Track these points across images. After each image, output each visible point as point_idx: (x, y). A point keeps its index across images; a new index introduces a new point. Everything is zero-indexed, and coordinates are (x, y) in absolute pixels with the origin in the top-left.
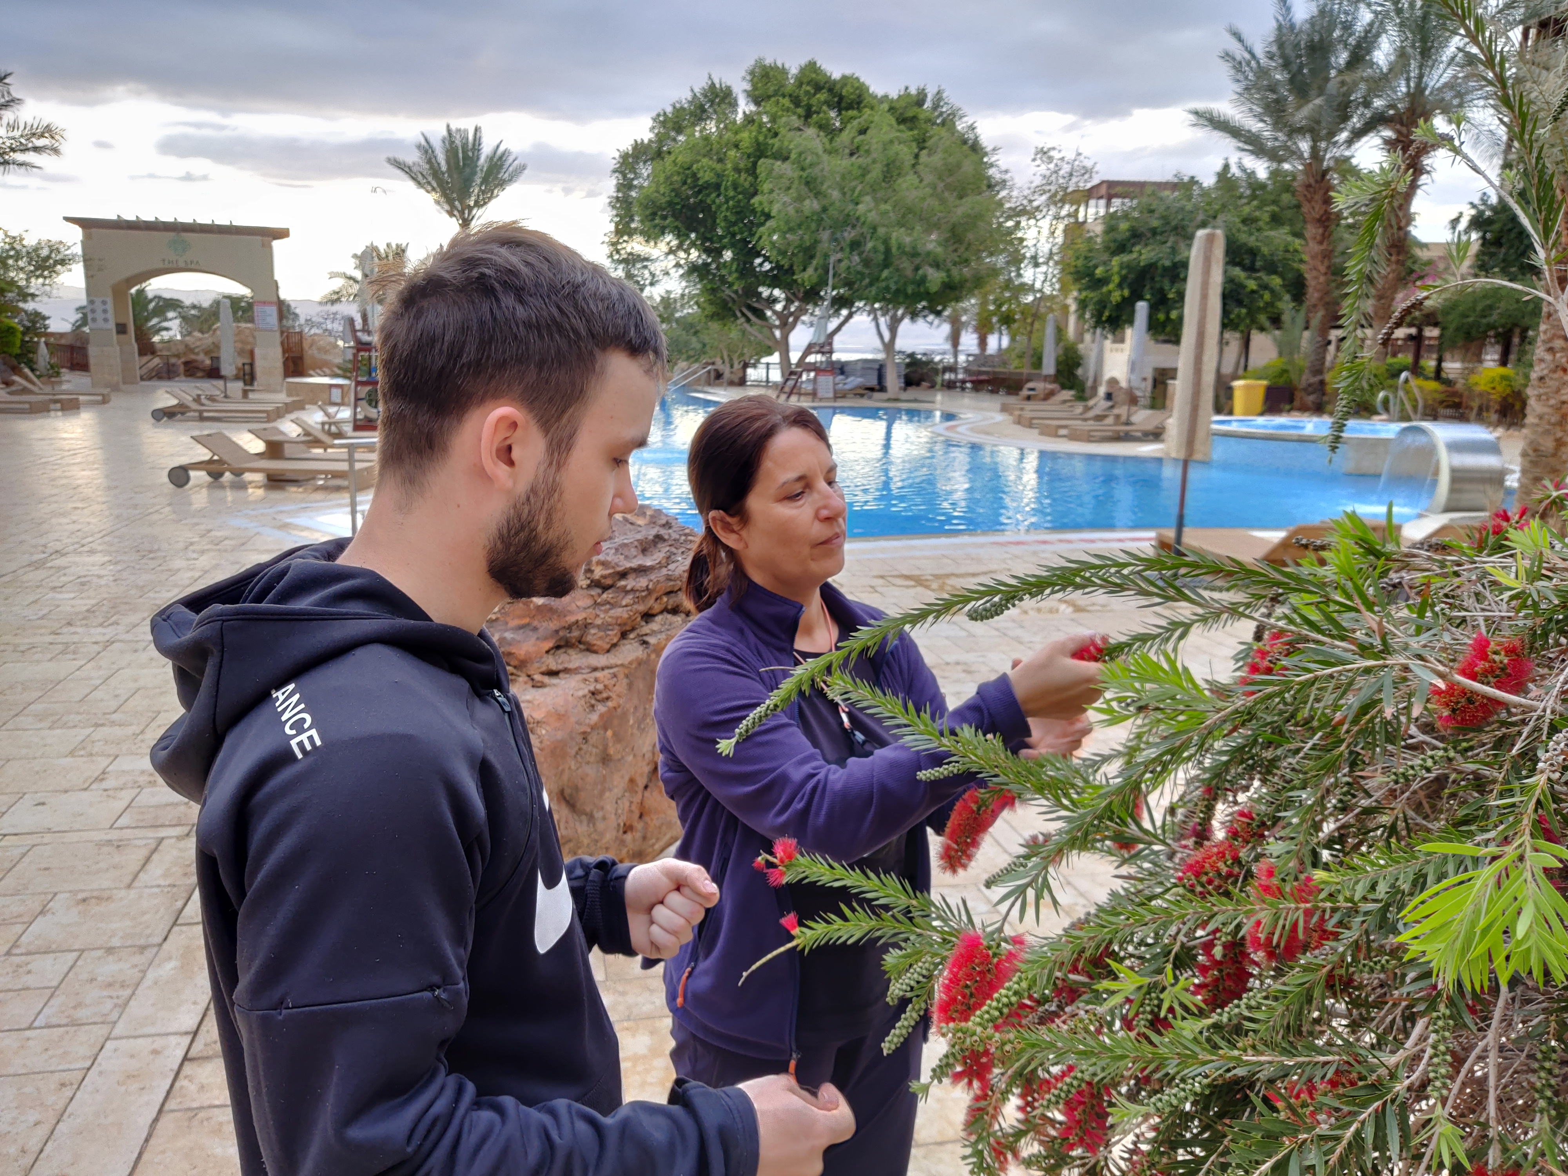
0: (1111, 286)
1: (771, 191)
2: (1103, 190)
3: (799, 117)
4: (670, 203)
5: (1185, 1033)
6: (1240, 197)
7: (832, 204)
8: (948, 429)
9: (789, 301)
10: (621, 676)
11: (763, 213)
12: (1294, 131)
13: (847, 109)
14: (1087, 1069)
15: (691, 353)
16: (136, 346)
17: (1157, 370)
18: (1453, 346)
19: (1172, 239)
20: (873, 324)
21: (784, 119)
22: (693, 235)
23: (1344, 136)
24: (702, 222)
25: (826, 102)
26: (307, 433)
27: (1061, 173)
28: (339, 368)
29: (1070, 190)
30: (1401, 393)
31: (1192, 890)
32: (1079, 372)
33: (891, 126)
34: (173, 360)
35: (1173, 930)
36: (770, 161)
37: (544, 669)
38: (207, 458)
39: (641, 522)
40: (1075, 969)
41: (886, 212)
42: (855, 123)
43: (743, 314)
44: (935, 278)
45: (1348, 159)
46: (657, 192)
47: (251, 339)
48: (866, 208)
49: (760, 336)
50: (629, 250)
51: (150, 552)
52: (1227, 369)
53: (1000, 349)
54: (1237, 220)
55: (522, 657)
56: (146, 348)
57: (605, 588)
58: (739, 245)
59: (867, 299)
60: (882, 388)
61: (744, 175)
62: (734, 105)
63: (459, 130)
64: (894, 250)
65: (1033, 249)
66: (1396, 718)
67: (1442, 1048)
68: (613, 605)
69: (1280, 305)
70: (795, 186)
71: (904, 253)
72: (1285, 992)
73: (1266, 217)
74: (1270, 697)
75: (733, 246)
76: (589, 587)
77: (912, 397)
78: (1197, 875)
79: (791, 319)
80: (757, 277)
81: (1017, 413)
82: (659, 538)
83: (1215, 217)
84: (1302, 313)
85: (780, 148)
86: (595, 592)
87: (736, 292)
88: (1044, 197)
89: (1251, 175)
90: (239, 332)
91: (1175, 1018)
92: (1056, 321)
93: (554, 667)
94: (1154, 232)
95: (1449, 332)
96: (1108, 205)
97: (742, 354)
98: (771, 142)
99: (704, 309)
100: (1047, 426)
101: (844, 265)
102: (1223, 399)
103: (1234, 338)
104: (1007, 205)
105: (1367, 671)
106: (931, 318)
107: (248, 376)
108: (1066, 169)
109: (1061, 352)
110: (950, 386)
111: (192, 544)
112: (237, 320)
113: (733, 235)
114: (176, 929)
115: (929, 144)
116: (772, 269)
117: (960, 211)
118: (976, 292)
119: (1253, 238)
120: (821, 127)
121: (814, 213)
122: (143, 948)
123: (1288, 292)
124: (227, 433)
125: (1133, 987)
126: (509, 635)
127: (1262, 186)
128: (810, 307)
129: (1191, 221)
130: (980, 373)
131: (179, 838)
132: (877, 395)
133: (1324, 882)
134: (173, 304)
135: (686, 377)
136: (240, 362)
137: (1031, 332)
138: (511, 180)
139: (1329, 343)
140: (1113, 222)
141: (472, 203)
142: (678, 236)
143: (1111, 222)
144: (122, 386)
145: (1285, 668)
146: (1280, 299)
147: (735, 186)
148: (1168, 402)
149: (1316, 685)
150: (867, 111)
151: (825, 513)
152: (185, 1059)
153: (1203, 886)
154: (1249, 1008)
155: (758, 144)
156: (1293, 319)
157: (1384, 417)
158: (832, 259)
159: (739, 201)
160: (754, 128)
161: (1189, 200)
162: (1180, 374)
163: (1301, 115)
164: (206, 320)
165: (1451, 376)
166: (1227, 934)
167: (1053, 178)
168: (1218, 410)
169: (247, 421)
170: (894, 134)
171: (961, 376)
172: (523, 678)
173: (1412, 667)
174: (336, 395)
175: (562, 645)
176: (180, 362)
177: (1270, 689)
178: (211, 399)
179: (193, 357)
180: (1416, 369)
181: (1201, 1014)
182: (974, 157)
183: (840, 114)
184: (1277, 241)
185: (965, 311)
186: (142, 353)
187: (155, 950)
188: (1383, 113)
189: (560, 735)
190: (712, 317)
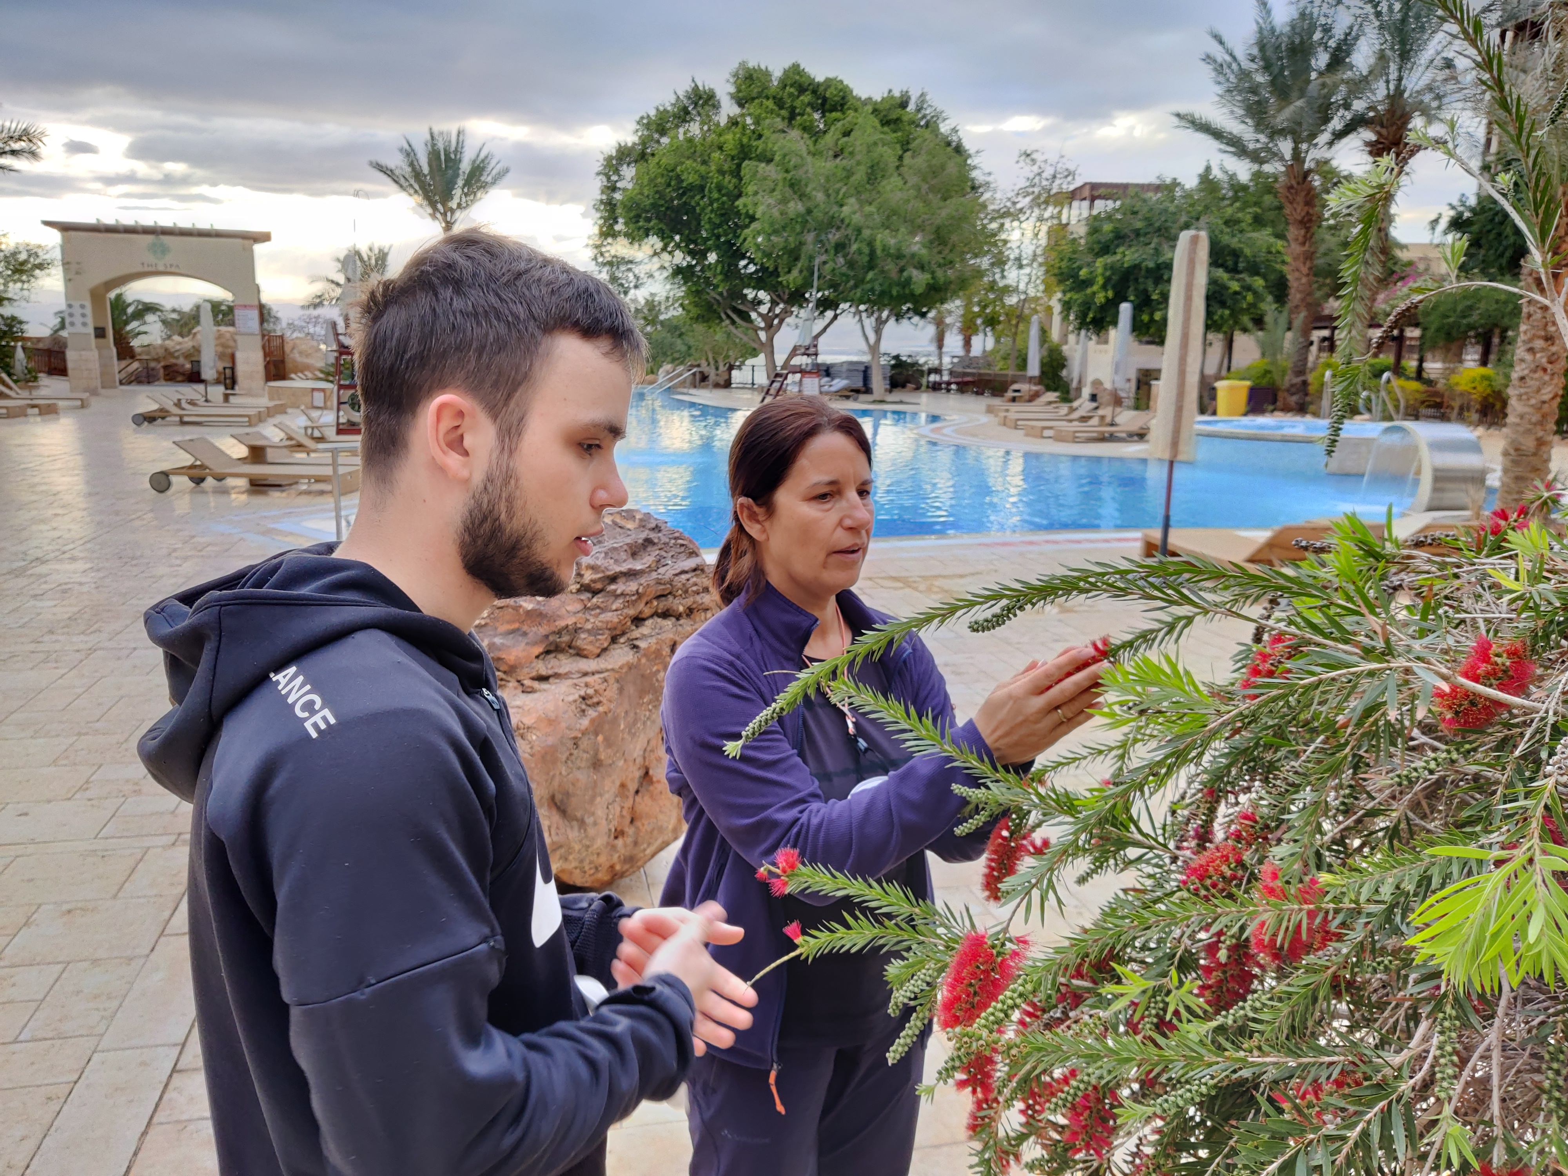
0: (1095, 288)
1: (756, 193)
2: (1086, 192)
3: (783, 119)
4: (654, 205)
5: (1190, 1036)
6: (1223, 199)
7: (817, 206)
8: (933, 431)
9: (774, 303)
10: (612, 681)
11: (747, 215)
12: (1275, 133)
13: (831, 111)
14: (1093, 1074)
15: (676, 355)
16: (114, 350)
17: (1140, 371)
18: (1433, 347)
19: (1155, 240)
20: (859, 326)
21: (767, 121)
22: (677, 238)
23: (1324, 138)
24: (687, 224)
25: (810, 104)
26: (290, 438)
27: (1044, 175)
28: (322, 372)
29: (1053, 191)
30: (1383, 393)
31: (1196, 893)
32: (1064, 373)
33: (874, 127)
34: (153, 364)
35: (1177, 933)
36: (755, 163)
37: (534, 674)
38: (189, 463)
39: (630, 525)
40: (1079, 975)
41: (870, 215)
42: (839, 125)
43: (728, 316)
44: (920, 279)
45: (1327, 162)
46: (642, 194)
47: (231, 343)
48: (850, 210)
49: (745, 339)
50: (613, 252)
51: (133, 558)
52: (1211, 370)
53: (984, 351)
54: (1220, 222)
55: (512, 663)
56: (125, 351)
57: (595, 593)
58: (724, 247)
59: (852, 301)
60: (868, 390)
61: (728, 178)
62: (716, 106)
63: (441, 133)
64: (879, 252)
65: (1017, 251)
66: (1401, 722)
67: (1449, 1048)
68: (603, 610)
69: (1263, 306)
70: (779, 187)
71: (889, 255)
72: (1290, 994)
73: (1249, 219)
74: (1275, 700)
75: (717, 248)
76: (579, 591)
77: (897, 399)
78: (1201, 878)
79: (776, 322)
80: (742, 279)
81: (1003, 414)
82: (648, 542)
83: (1198, 219)
84: (1285, 314)
85: (765, 150)
86: (585, 596)
87: (721, 294)
88: (1028, 199)
89: (1232, 177)
90: (220, 336)
91: (1181, 1021)
92: (1040, 322)
93: (544, 672)
94: (1137, 233)
95: (1429, 334)
96: (1091, 207)
97: (727, 356)
98: (755, 144)
99: (688, 312)
100: (1033, 427)
101: (828, 267)
102: (1206, 400)
103: (1217, 340)
104: (991, 207)
105: (1371, 674)
106: (916, 319)
107: (229, 379)
108: (1048, 172)
109: (1045, 353)
110: (936, 387)
111: (175, 550)
112: (217, 323)
113: (718, 237)
114: (163, 939)
115: (911, 146)
116: (756, 271)
117: (944, 213)
118: (961, 293)
119: (1236, 240)
120: (805, 129)
121: (798, 215)
122: (130, 959)
123: (1271, 293)
124: (209, 438)
125: (1138, 991)
126: (498, 641)
127: (1245, 188)
128: (795, 309)
129: (1174, 222)
130: (965, 374)
131: (165, 847)
132: (862, 397)
133: (1329, 885)
134: (149, 308)
135: (671, 379)
136: (220, 366)
137: (1016, 334)
138: (494, 183)
139: (1311, 343)
140: (1097, 224)
141: (455, 206)
142: (663, 239)
143: (1094, 225)
144: (103, 391)
145: (1289, 671)
146: (1263, 300)
147: (719, 188)
148: (1152, 403)
149: (1321, 689)
150: (851, 113)
151: (848, 522)
152: (174, 1070)
153: (1207, 889)
154: (1255, 1010)
155: (742, 146)
156: (1276, 320)
157: (1367, 416)
158: (817, 262)
159: (723, 203)
160: (738, 130)
161: (1172, 201)
162: (1164, 375)
163: (1282, 119)
164: (186, 324)
165: (1432, 377)
166: (1233, 936)
167: (1037, 180)
168: (1202, 411)
169: (229, 425)
170: (877, 136)
171: (946, 378)
172: (512, 684)
173: (1416, 670)
174: (319, 399)
175: (552, 650)
176: (159, 366)
177: (1275, 692)
178: (192, 403)
179: (173, 361)
180: (1398, 370)
181: (1207, 1017)
182: (959, 159)
183: (823, 116)
184: (1259, 243)
185: (950, 312)
186: (121, 356)
187: (142, 960)
188: (1363, 115)
189: (550, 741)
190: (697, 319)
